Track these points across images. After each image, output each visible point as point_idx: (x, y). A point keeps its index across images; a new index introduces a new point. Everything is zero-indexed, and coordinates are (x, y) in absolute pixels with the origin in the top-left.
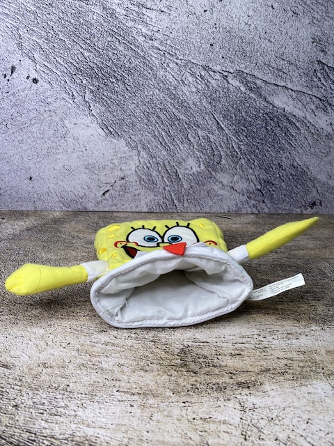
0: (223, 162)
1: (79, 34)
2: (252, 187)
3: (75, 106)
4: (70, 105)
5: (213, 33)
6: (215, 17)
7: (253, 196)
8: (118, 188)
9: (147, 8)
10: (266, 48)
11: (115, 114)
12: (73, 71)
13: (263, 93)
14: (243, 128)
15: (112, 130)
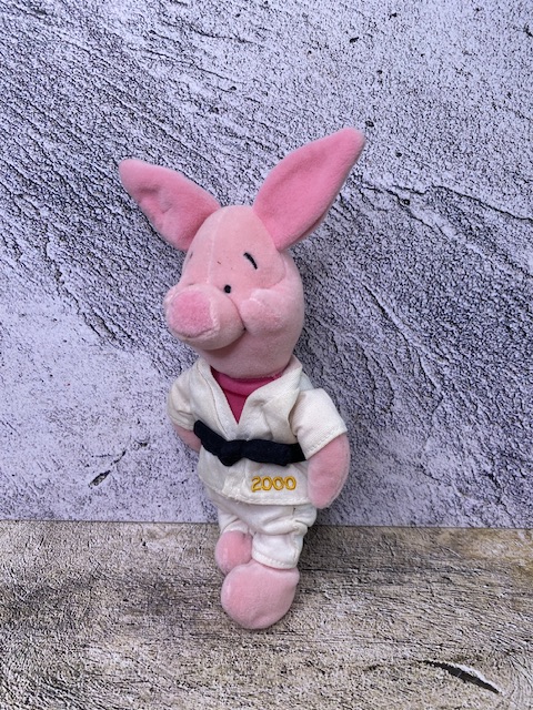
0: (398, 406)
1: (28, 98)
2: (470, 467)
3: (22, 272)
4: (8, 271)
5: (373, 94)
6: (378, 55)
7: (473, 487)
8: (132, 467)
9: (202, 33)
10: (510, 132)
11: (122, 290)
12: (14, 186)
13: (500, 241)
14: (448, 326)
15: (116, 329)
